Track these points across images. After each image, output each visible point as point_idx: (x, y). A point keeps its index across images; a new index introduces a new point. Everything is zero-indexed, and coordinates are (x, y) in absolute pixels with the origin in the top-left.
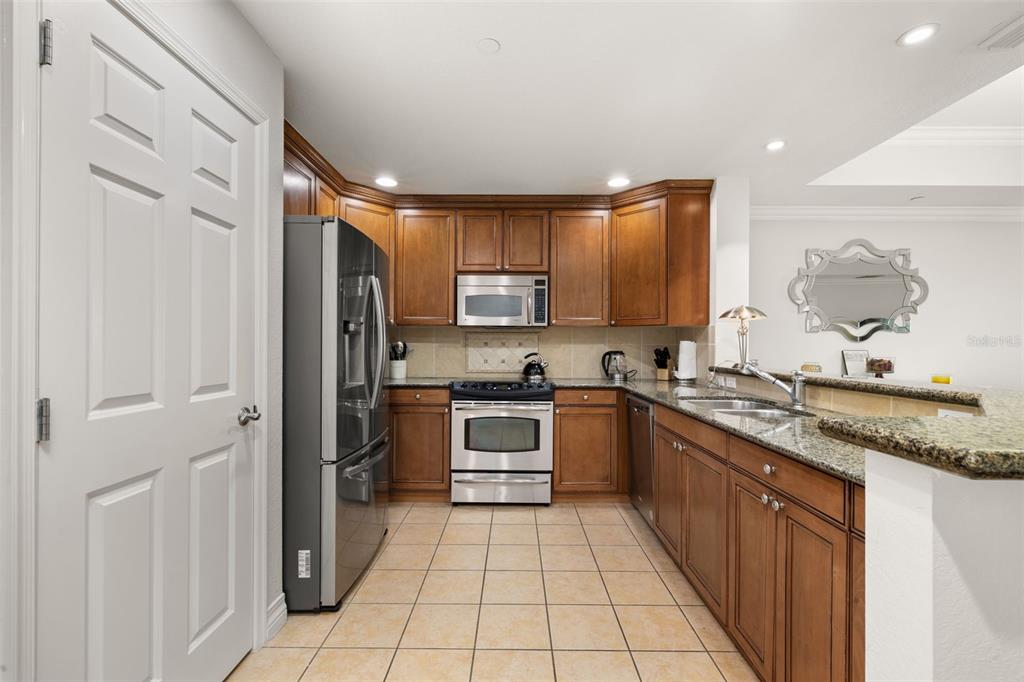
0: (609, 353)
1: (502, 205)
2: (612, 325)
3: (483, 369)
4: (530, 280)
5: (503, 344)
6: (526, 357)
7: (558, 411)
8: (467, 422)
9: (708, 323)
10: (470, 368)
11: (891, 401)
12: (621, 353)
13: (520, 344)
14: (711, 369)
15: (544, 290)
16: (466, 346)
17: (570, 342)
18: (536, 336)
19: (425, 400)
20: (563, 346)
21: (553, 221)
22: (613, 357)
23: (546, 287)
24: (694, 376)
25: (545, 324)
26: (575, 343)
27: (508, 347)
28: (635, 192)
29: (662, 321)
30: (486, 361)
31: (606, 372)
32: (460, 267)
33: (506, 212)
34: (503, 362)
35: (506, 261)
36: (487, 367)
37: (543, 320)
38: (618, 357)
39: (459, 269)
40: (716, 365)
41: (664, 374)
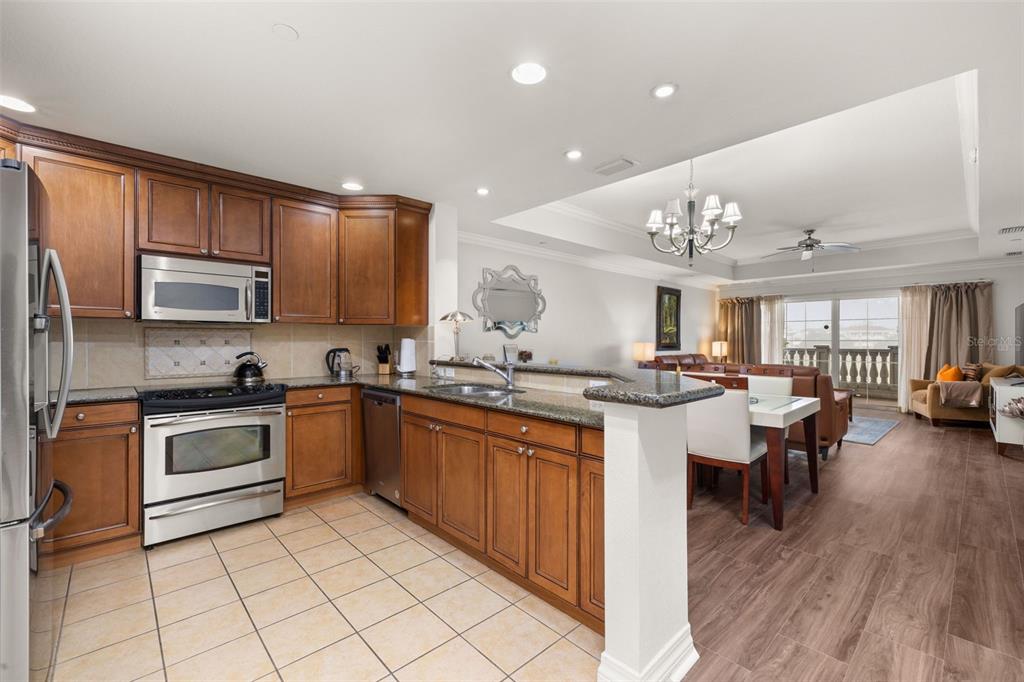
0: (334, 351)
1: (208, 178)
2: (342, 324)
3: (171, 373)
4: (248, 271)
5: (203, 343)
6: (238, 357)
7: (290, 414)
8: (169, 441)
9: (427, 324)
10: (152, 373)
11: (565, 380)
12: (347, 350)
13: (227, 343)
14: (432, 363)
15: (267, 283)
16: (145, 345)
17: (289, 340)
18: (248, 335)
19: (94, 420)
20: (282, 343)
21: (274, 208)
22: (338, 353)
23: (268, 280)
24: (414, 369)
25: (269, 320)
26: (294, 341)
27: (210, 346)
28: (366, 199)
29: (391, 321)
30: (177, 364)
31: (331, 369)
32: (143, 243)
33: (214, 187)
34: (203, 363)
35: (215, 245)
36: (179, 371)
37: (265, 316)
38: (343, 355)
39: (141, 246)
40: (435, 359)
41: (385, 368)
